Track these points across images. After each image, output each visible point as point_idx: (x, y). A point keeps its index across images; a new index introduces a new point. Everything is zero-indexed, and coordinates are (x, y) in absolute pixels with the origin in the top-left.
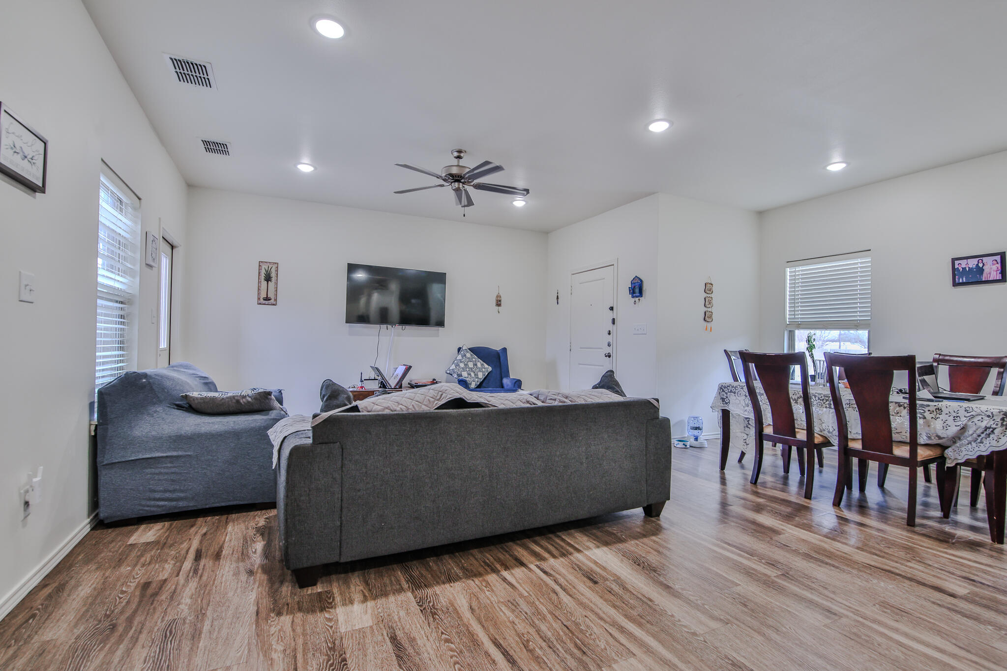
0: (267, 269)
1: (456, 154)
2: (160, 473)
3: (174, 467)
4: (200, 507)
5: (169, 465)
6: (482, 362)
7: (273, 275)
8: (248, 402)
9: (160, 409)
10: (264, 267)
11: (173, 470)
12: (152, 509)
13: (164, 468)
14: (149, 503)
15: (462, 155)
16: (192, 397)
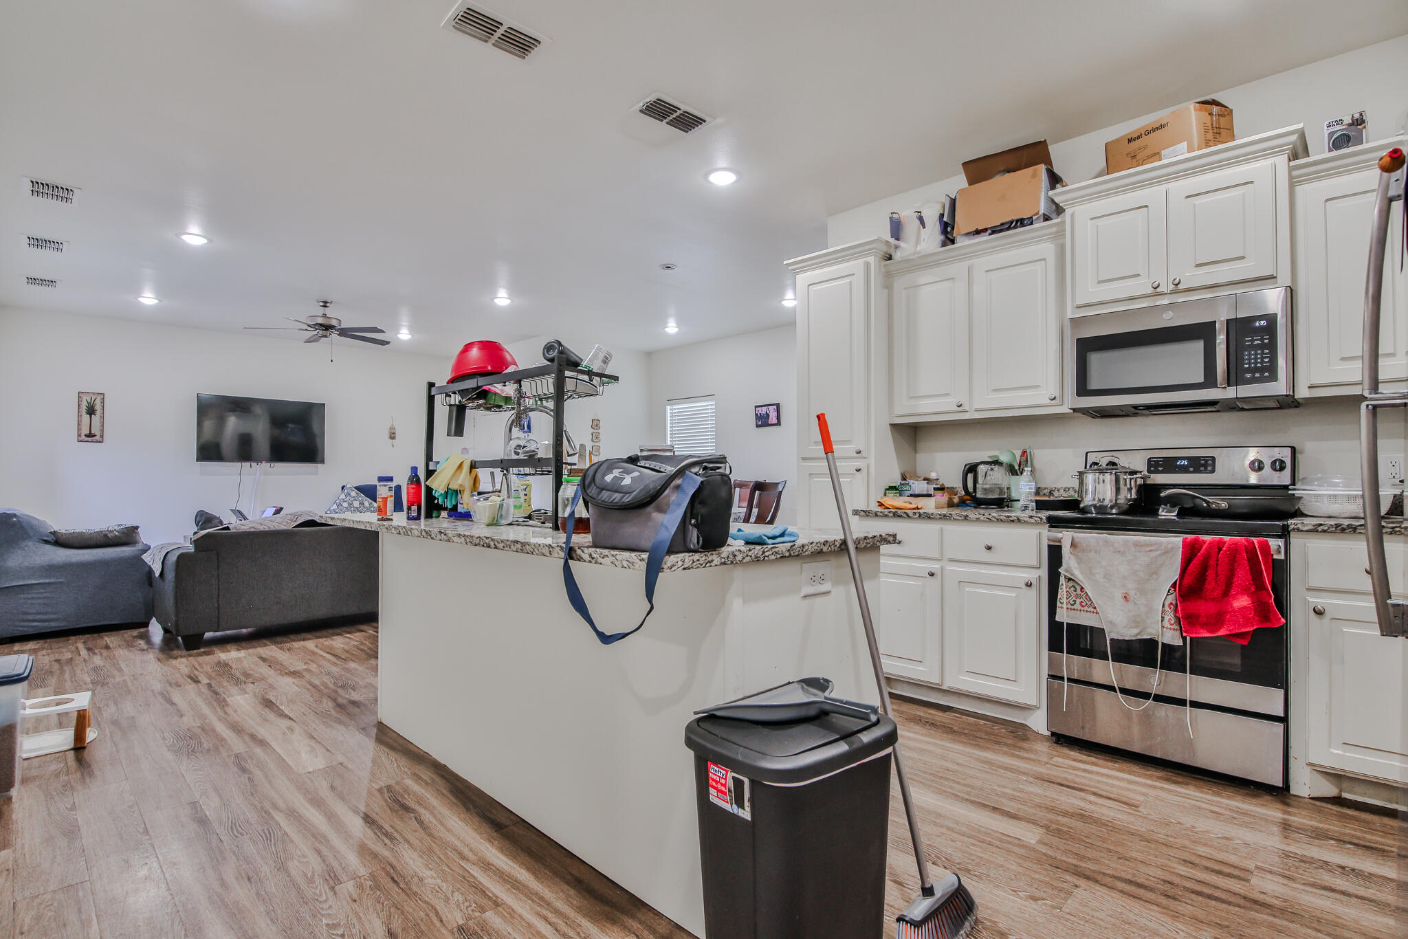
0: (89, 400)
1: (322, 304)
2: (33, 598)
3: (46, 593)
4: (71, 627)
5: (42, 591)
6: (370, 501)
7: (98, 407)
8: (116, 536)
9: (30, 544)
10: (85, 398)
11: (45, 595)
12: (26, 629)
13: (37, 593)
14: (22, 624)
15: (328, 305)
16: (60, 533)
